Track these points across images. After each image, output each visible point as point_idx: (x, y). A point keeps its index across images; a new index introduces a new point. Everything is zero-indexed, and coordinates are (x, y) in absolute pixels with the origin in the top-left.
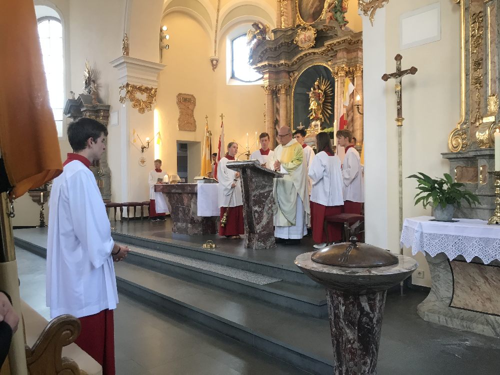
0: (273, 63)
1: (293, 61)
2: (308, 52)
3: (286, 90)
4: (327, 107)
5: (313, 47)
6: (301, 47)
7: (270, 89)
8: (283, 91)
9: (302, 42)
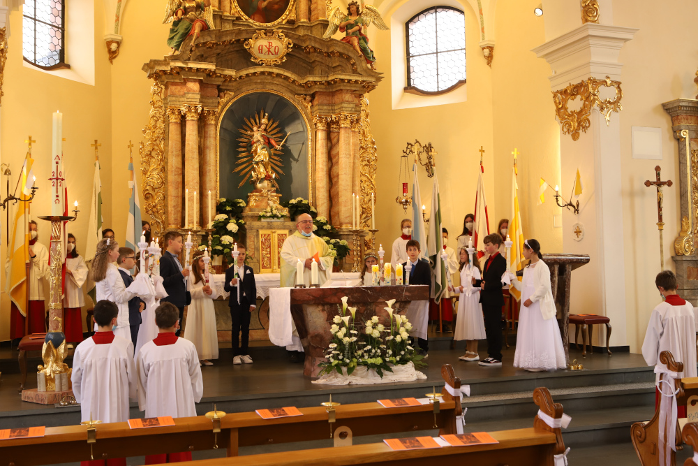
1: (240, 75)
5: (279, 66)
6: (256, 59)
9: (260, 50)
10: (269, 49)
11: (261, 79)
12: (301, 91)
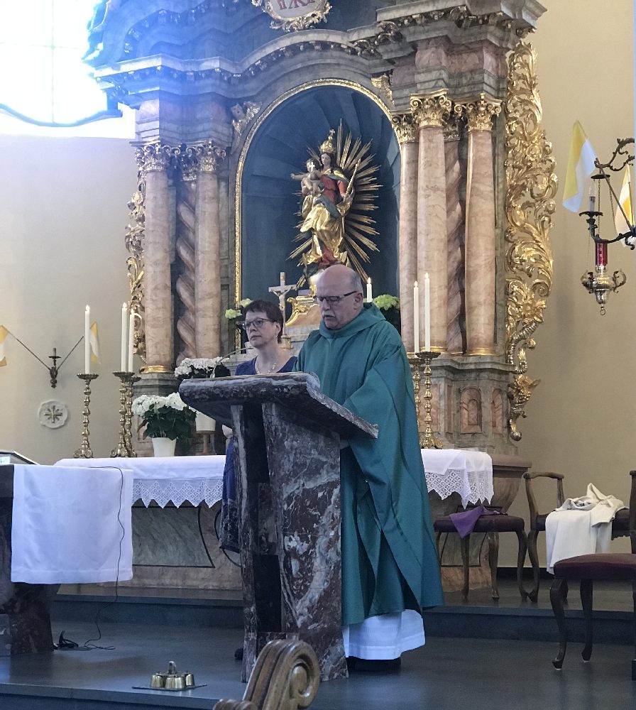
0: (179, 67)
1: (247, 65)
2: (303, 39)
3: (219, 160)
4: (362, 228)
5: (320, 26)
6: (279, 22)
7: (164, 155)
8: (208, 166)
9: (281, 4)
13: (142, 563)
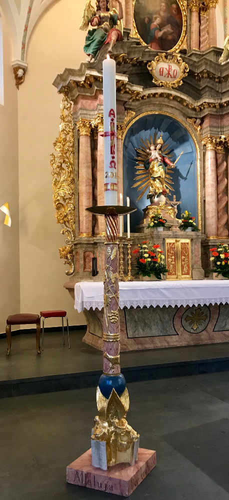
1: (143, 95)
2: (168, 92)
6: (156, 80)
9: (161, 73)
10: (169, 71)
11: (160, 101)
12: (192, 114)
13: (137, 336)
